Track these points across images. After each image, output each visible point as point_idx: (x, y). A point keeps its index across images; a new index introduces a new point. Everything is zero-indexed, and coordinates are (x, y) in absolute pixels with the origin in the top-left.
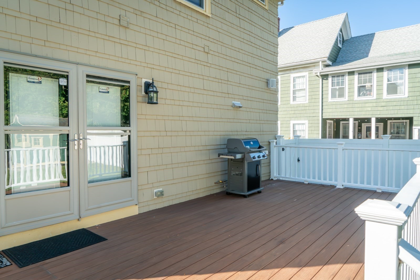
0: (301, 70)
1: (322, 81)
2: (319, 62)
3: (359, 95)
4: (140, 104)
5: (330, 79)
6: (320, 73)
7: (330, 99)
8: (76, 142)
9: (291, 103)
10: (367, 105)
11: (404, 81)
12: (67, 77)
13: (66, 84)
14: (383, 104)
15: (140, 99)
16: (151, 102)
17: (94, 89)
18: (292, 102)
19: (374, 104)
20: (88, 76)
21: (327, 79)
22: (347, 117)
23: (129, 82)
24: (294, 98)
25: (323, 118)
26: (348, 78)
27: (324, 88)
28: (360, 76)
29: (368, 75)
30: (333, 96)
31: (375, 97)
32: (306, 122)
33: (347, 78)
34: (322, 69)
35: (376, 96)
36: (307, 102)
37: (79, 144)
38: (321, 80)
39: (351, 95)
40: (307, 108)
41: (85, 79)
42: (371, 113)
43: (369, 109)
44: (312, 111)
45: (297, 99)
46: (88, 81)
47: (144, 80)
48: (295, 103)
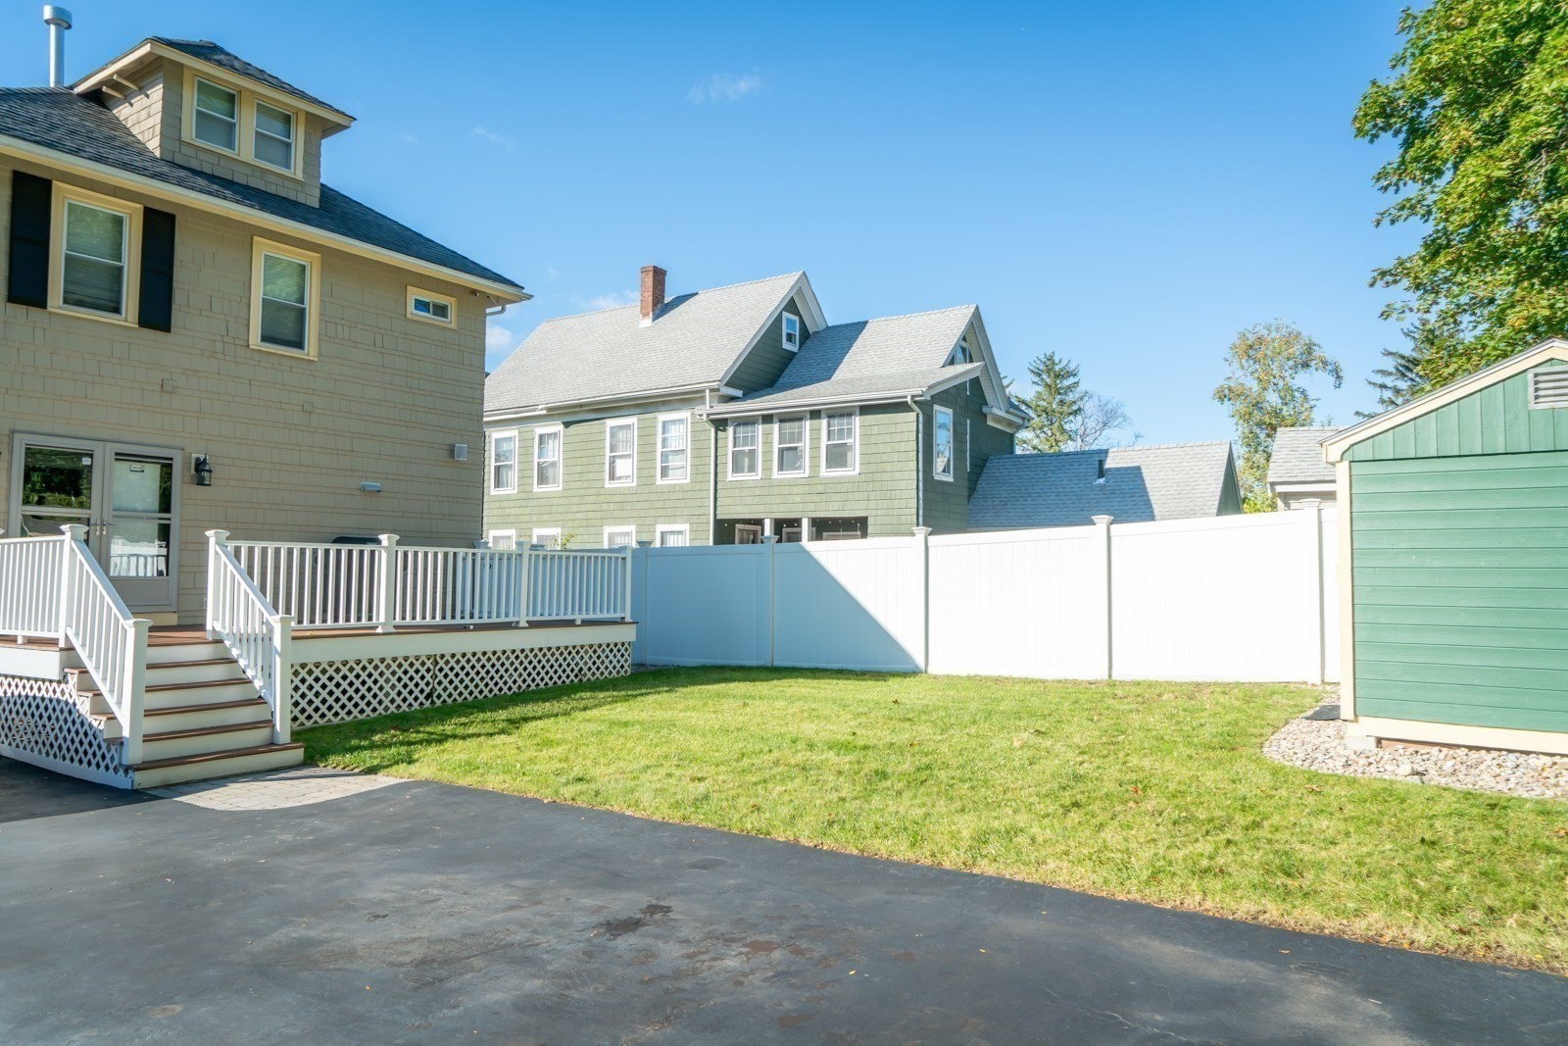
0: (677, 405)
1: (716, 433)
2: (703, 391)
3: (781, 467)
4: (185, 485)
5: (730, 430)
6: (708, 415)
7: (730, 477)
8: (98, 528)
9: (657, 483)
10: (795, 490)
11: (852, 440)
12: (91, 456)
13: (89, 463)
14: (821, 489)
15: (187, 479)
16: (201, 482)
17: (122, 467)
18: (659, 481)
19: (807, 489)
20: (117, 454)
21: (725, 430)
22: (760, 516)
23: (171, 459)
24: (665, 472)
25: (718, 517)
26: (763, 429)
27: (719, 449)
28: (783, 425)
29: (796, 424)
30: (737, 469)
31: (806, 475)
32: (685, 527)
33: (760, 428)
34: (712, 407)
35: (810, 471)
36: (688, 481)
37: (102, 530)
38: (713, 430)
39: (767, 469)
40: (689, 495)
41: (114, 457)
42: (800, 507)
43: (798, 499)
44: (698, 503)
45: (671, 472)
46: (116, 459)
47: (194, 456)
48: (666, 482)
